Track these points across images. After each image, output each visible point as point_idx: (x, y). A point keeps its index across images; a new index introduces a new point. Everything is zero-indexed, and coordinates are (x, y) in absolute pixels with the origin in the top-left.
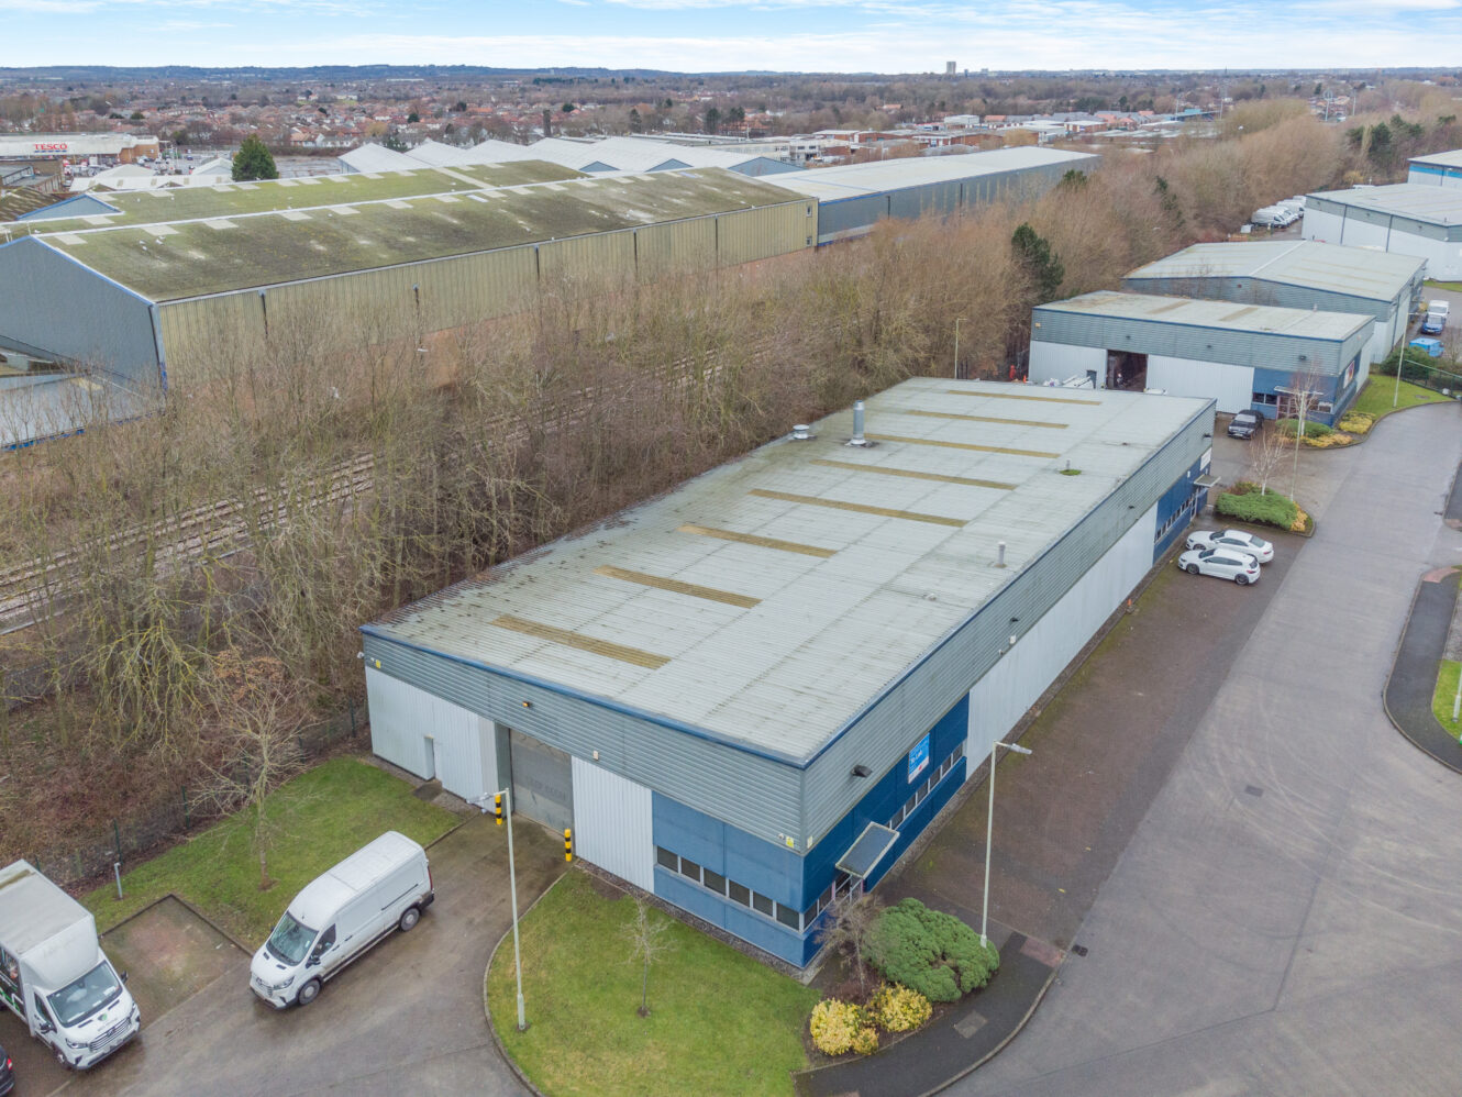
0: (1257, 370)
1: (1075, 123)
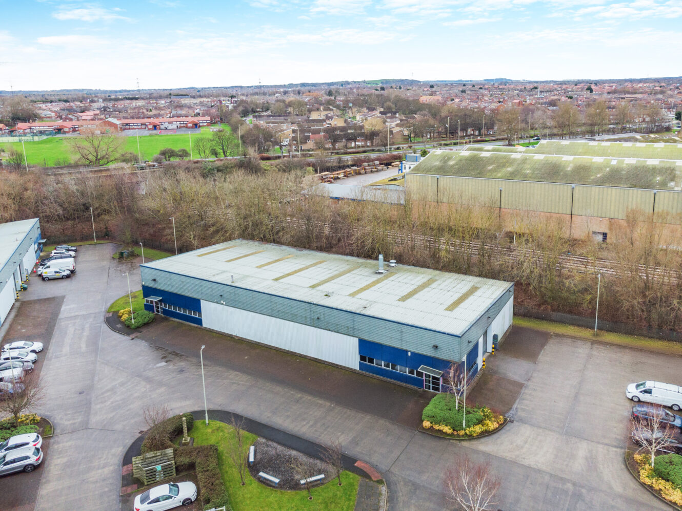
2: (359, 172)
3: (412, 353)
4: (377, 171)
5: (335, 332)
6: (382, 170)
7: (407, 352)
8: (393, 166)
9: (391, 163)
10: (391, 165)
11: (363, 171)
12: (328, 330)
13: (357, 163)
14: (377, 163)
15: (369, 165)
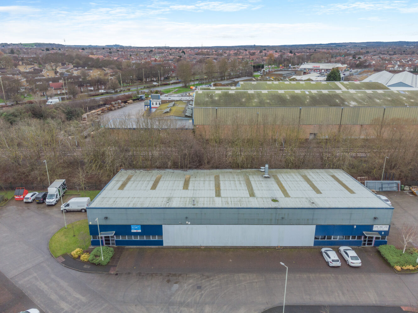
2: (110, 109)
3: (357, 226)
4: (121, 107)
5: (296, 225)
6: (124, 106)
7: (353, 226)
8: (128, 103)
9: (127, 101)
10: (127, 103)
11: (113, 108)
12: (291, 225)
13: (106, 102)
14: (120, 101)
15: (115, 104)
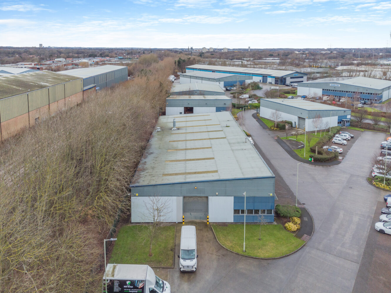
0: (216, 108)
1: (94, 60)
